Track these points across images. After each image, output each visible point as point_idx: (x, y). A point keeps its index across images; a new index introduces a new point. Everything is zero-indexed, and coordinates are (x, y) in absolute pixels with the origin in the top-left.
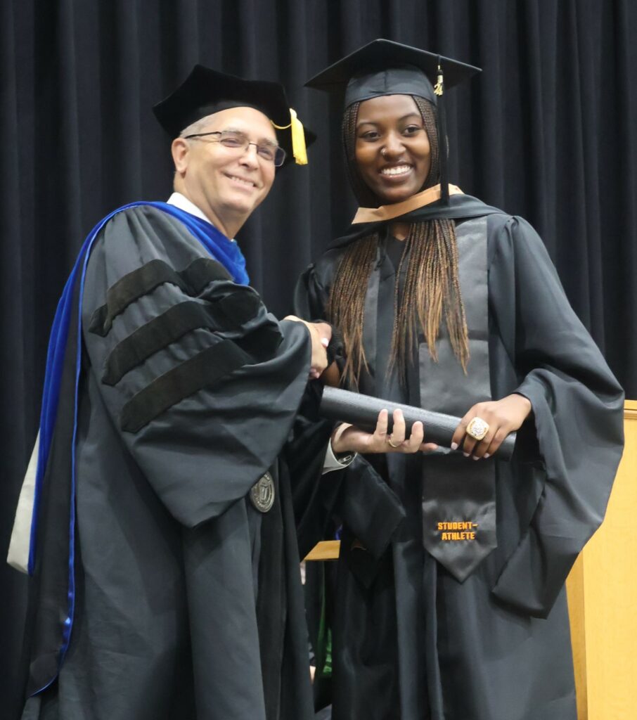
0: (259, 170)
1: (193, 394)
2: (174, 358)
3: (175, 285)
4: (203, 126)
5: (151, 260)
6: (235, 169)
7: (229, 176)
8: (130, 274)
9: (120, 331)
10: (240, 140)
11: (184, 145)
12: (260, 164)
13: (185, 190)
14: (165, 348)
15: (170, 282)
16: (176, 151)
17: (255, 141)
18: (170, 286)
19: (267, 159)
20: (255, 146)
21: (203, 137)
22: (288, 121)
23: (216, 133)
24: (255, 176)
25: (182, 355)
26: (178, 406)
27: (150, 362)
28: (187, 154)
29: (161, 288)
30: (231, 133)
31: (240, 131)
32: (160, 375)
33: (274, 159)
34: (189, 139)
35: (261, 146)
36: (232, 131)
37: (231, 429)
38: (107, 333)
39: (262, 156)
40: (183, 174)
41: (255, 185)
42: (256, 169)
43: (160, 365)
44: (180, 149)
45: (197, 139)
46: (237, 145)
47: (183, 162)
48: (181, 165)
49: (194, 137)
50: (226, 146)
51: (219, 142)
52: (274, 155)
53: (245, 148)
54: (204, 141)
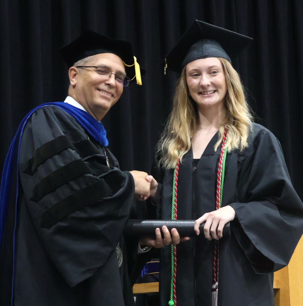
0: (115, 88)
2: (72, 189)
3: (73, 149)
4: (86, 62)
5: (59, 135)
6: (102, 86)
11: (75, 71)
12: (116, 85)
13: (75, 96)
14: (67, 183)
17: (114, 72)
18: (71, 150)
19: (120, 82)
20: (114, 75)
21: (87, 68)
23: (95, 67)
24: (113, 91)
26: (73, 215)
28: (77, 76)
29: (65, 151)
30: (101, 67)
31: (107, 66)
32: (64, 198)
33: (123, 82)
34: (78, 68)
35: (117, 75)
36: (103, 66)
38: (34, 173)
39: (118, 80)
40: (74, 86)
41: (112, 96)
43: (64, 192)
44: (73, 72)
46: (104, 73)
47: (74, 80)
48: (73, 81)
49: (82, 67)
50: (99, 74)
51: (95, 71)
52: (123, 80)
53: (109, 75)
54: (87, 70)
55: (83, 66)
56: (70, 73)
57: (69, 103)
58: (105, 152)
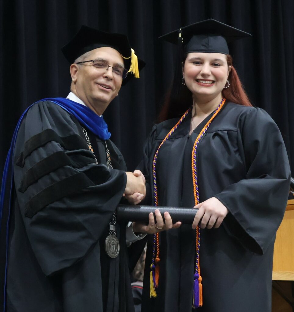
0: (113, 80)
1: (60, 200)
3: (57, 142)
4: (85, 57)
5: (46, 129)
6: (102, 80)
7: (98, 84)
8: (35, 135)
9: (28, 165)
10: (104, 64)
11: (76, 67)
12: (114, 77)
13: (75, 91)
14: (48, 174)
15: (54, 141)
16: (72, 71)
17: (111, 65)
20: (112, 68)
21: (85, 63)
22: (130, 54)
23: (92, 61)
24: (111, 84)
25: (57, 178)
27: (40, 181)
28: (77, 72)
29: (49, 144)
30: (100, 61)
31: (104, 59)
33: (122, 75)
34: (78, 64)
35: (115, 68)
36: (100, 59)
37: (79, 218)
39: (116, 73)
40: (75, 82)
42: (112, 79)
44: (74, 69)
45: (82, 64)
46: (103, 67)
47: (75, 76)
48: (74, 78)
50: (96, 67)
52: (122, 73)
53: (107, 68)
54: (86, 65)
55: (82, 61)
56: (72, 69)
57: (70, 99)
58: (107, 146)
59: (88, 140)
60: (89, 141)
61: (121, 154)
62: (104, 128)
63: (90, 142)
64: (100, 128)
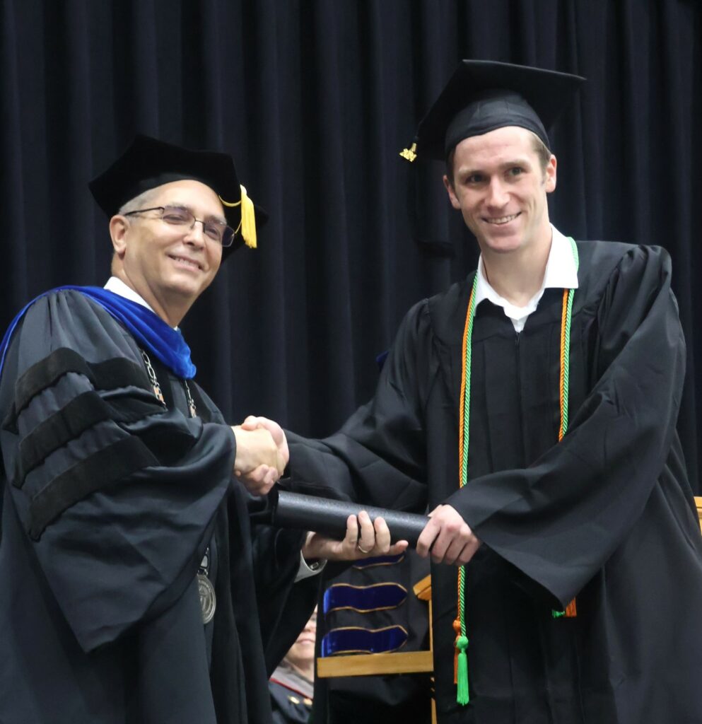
0: (204, 251)
1: (89, 497)
4: (143, 202)
5: (57, 348)
6: (179, 249)
7: (172, 257)
8: (36, 364)
10: (185, 216)
11: (122, 223)
12: (206, 244)
13: (123, 272)
14: (64, 445)
15: (73, 371)
16: (115, 230)
17: (200, 218)
18: (73, 375)
19: (213, 239)
20: (201, 224)
21: (144, 214)
22: (238, 198)
23: (159, 208)
24: (200, 257)
28: (126, 233)
29: (63, 378)
30: (175, 208)
31: (185, 205)
33: (221, 239)
34: (128, 216)
35: (208, 224)
36: (176, 206)
37: (131, 538)
39: (209, 235)
40: (122, 255)
41: (200, 267)
42: (201, 248)
44: (119, 227)
45: (137, 216)
46: (182, 222)
47: (121, 241)
48: (119, 245)
49: (134, 214)
50: (169, 223)
51: (161, 218)
52: (222, 234)
53: (190, 224)
54: (144, 218)
55: (137, 210)
56: (113, 228)
57: (113, 290)
58: (189, 391)
59: (153, 375)
60: (155, 377)
61: (218, 410)
62: (184, 353)
63: (158, 381)
64: (175, 352)
